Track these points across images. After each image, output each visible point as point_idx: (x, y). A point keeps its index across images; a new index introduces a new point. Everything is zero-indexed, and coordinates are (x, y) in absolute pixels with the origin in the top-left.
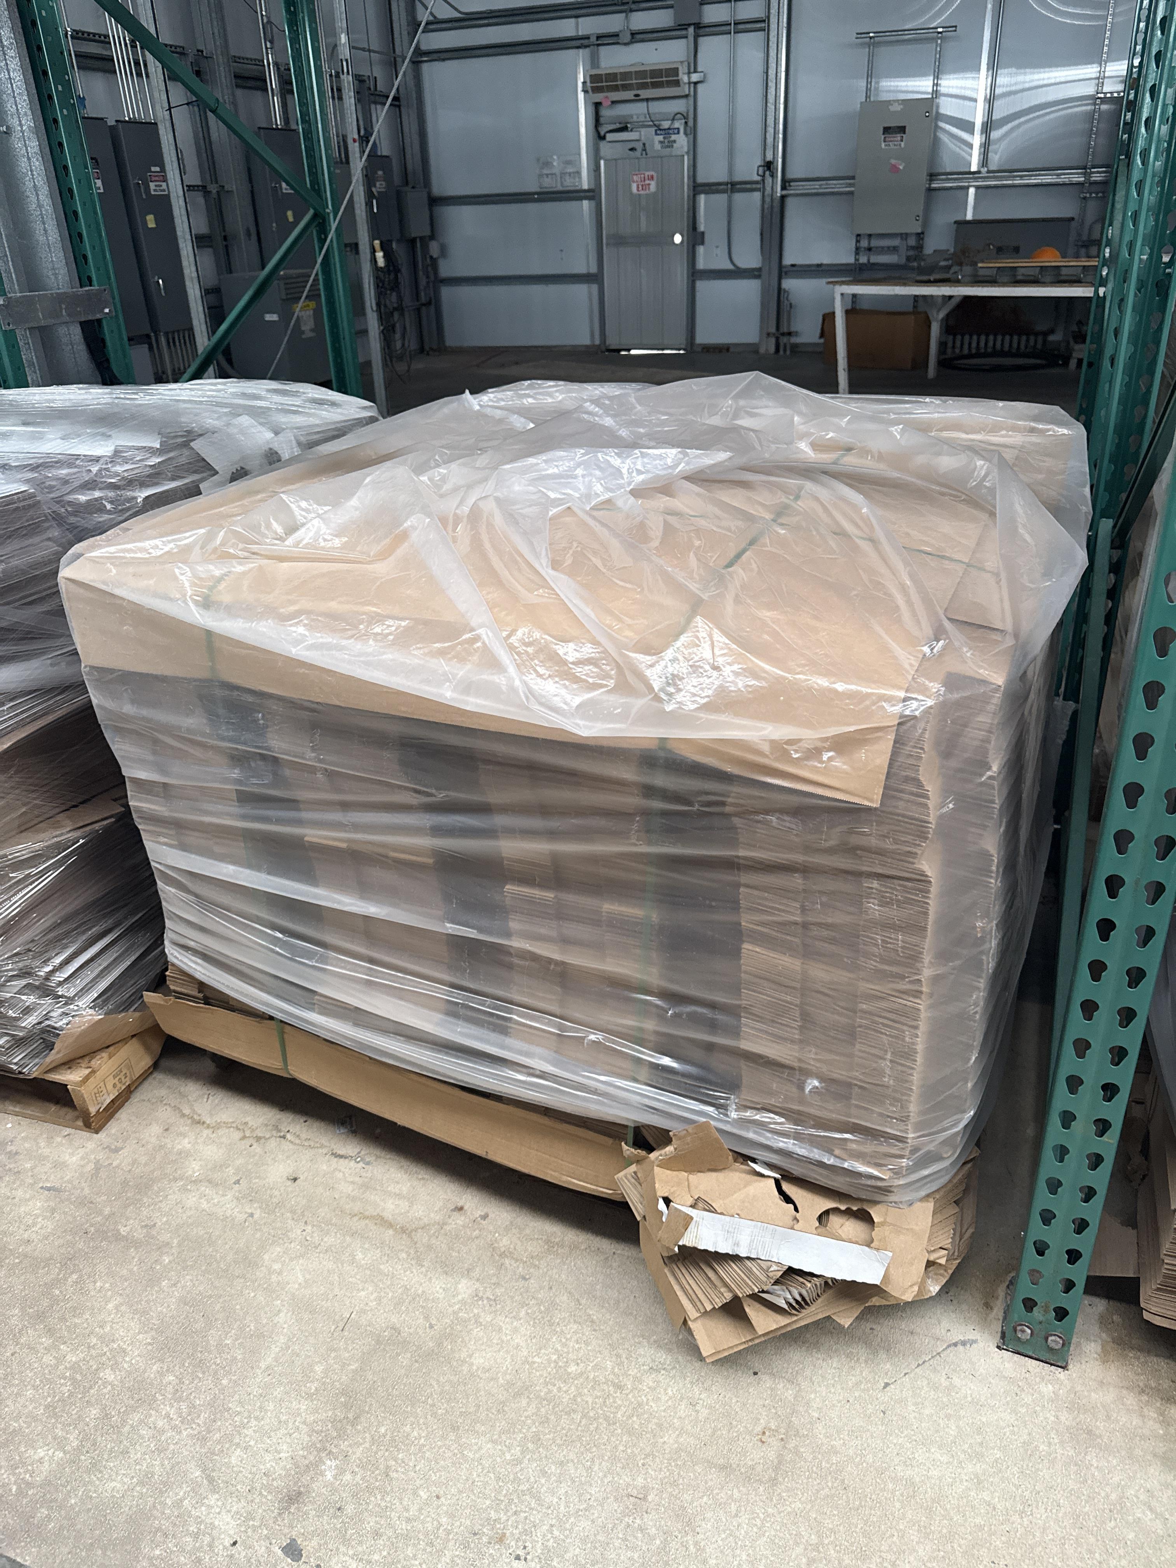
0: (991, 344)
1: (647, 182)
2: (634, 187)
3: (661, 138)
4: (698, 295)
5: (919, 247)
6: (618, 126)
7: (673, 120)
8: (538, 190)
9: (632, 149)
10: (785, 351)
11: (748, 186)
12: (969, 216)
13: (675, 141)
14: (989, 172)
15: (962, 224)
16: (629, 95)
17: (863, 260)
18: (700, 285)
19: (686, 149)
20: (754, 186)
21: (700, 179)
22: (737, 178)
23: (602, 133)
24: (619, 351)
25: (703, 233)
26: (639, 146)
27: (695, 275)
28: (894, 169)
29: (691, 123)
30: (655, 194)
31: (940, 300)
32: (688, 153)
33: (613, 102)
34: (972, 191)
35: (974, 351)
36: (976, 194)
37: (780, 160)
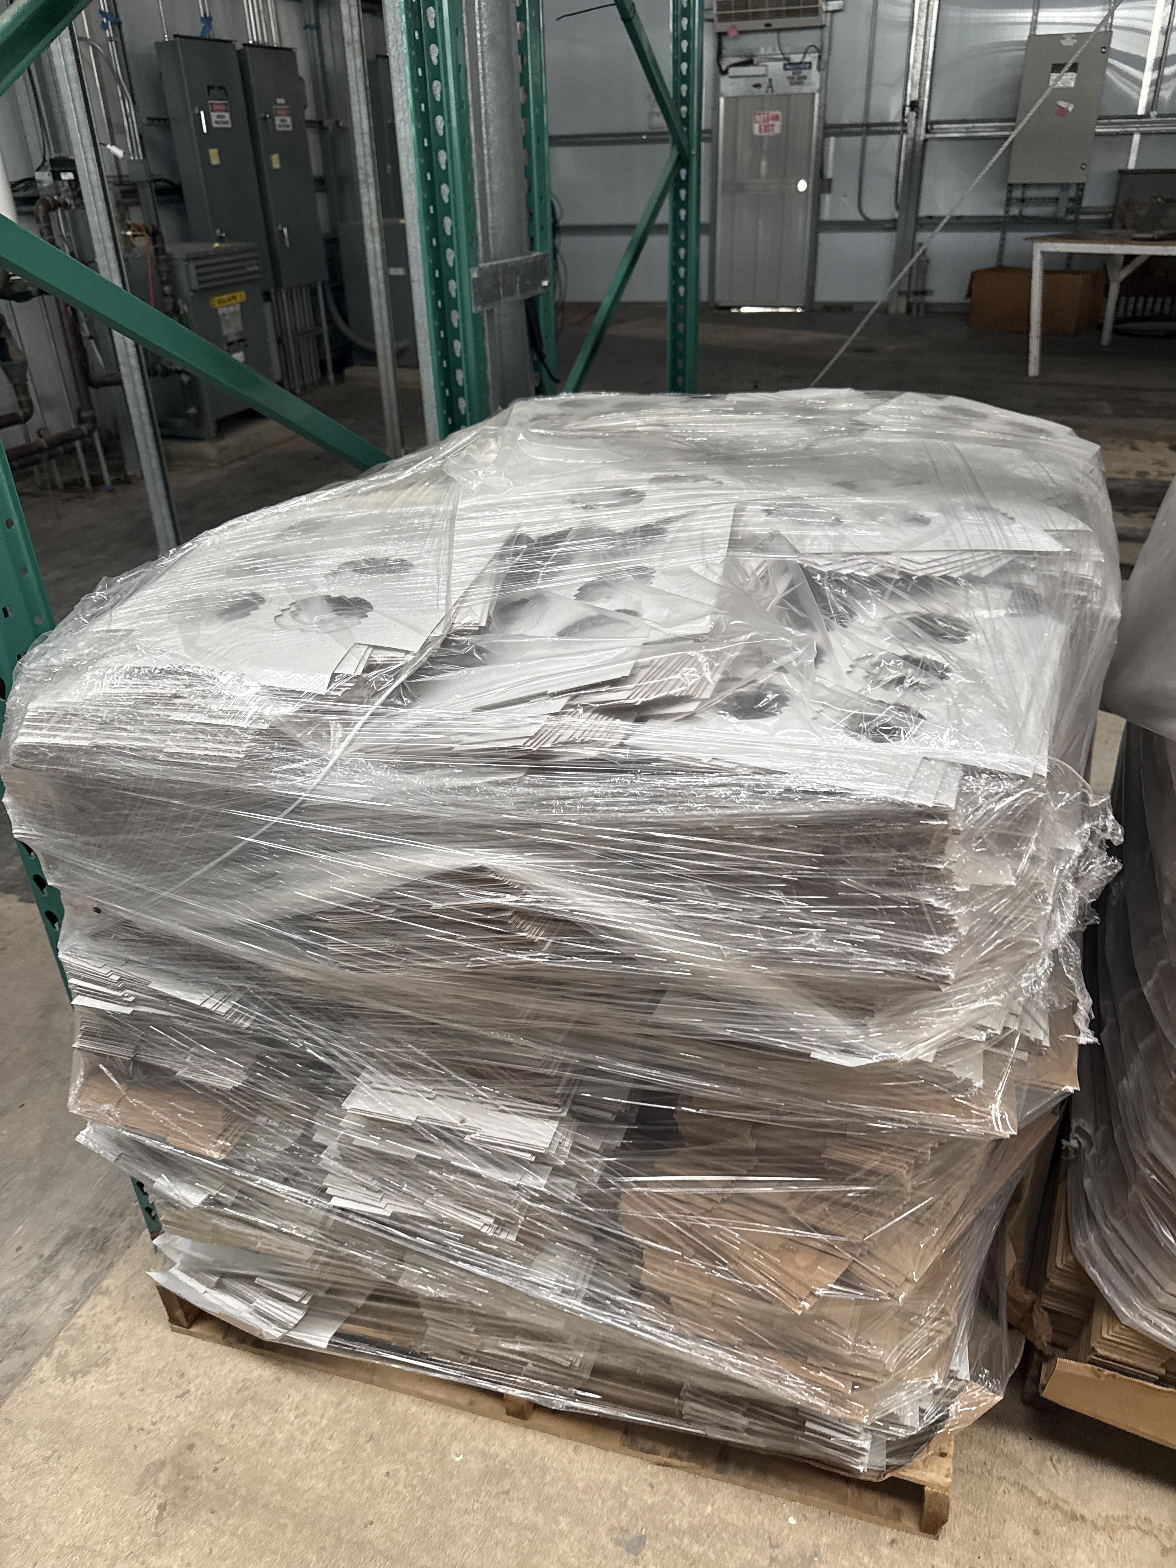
0: (1149, 306)
1: (771, 122)
2: (756, 127)
3: (790, 73)
4: (821, 249)
5: (1078, 200)
6: (743, 59)
7: (805, 53)
8: (647, 129)
9: (757, 86)
10: (918, 310)
11: (885, 128)
12: (1132, 165)
13: (805, 78)
14: (1158, 116)
15: (1124, 173)
16: (760, 24)
17: (1015, 211)
18: (826, 239)
19: (817, 86)
20: (891, 128)
21: (830, 121)
22: (874, 119)
23: (724, 68)
24: (729, 308)
25: (830, 180)
26: (764, 82)
27: (819, 226)
28: (1063, 111)
29: (825, 57)
30: (777, 136)
31: (1121, 260)
32: (820, 91)
33: (741, 33)
34: (1136, 138)
35: (1130, 314)
36: (1141, 141)
37: (926, 100)
